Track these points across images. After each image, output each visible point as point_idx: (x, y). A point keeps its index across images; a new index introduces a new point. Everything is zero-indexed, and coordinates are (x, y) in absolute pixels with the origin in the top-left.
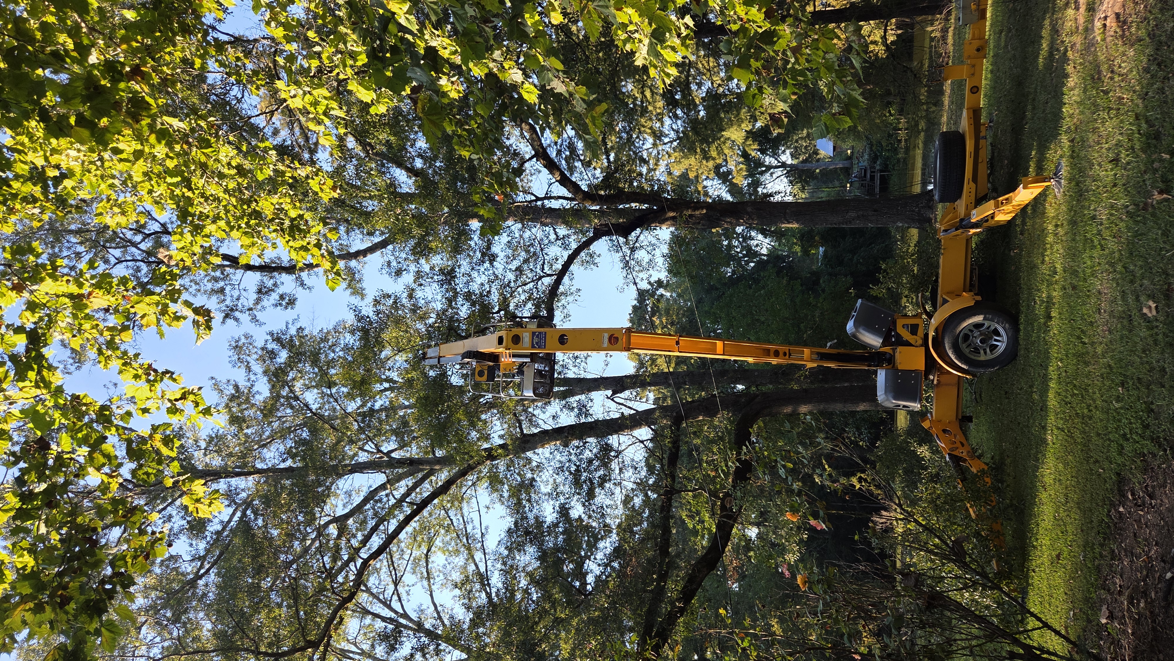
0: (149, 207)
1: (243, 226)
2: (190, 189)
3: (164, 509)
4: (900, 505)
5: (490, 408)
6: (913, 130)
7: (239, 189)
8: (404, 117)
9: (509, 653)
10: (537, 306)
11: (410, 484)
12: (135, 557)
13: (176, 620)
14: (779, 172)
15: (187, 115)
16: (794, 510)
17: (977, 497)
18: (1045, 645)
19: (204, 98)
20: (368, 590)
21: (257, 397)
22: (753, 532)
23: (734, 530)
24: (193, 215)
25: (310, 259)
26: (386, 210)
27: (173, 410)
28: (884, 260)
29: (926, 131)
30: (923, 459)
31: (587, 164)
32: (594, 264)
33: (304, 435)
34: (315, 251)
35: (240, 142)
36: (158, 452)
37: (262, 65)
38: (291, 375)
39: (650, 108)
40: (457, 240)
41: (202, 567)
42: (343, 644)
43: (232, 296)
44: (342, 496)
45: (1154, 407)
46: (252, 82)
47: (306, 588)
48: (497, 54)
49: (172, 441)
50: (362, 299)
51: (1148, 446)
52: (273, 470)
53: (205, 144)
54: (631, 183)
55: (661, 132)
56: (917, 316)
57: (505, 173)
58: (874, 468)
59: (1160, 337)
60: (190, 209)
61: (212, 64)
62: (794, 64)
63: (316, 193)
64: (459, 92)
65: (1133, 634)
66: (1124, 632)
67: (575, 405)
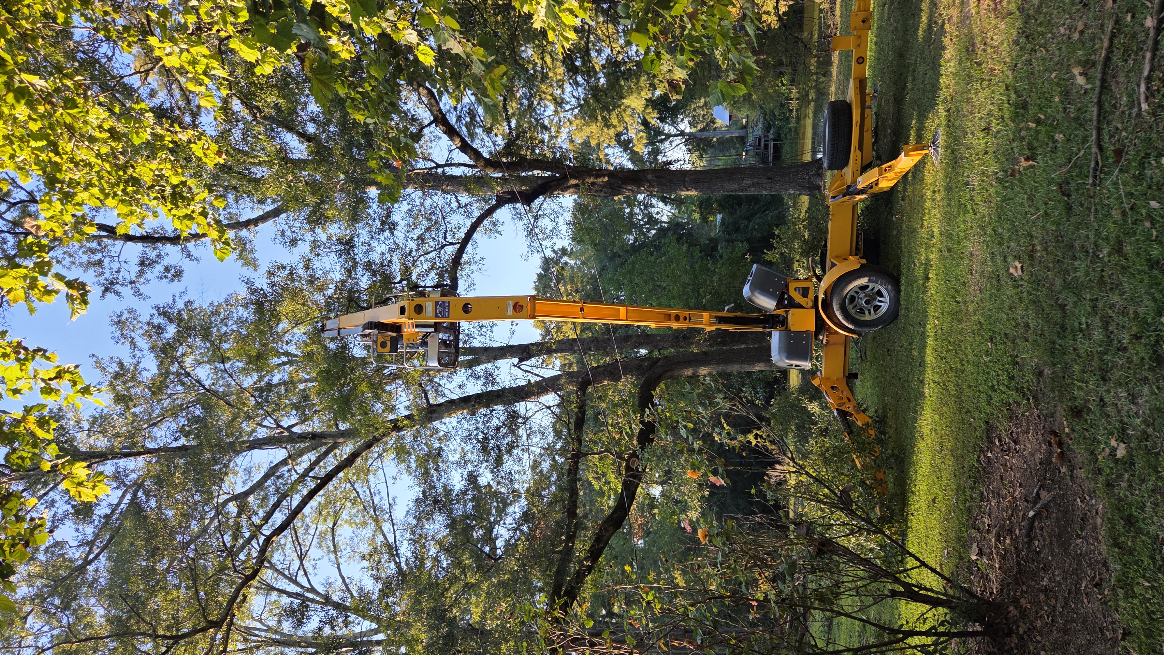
0: (13, 173)
1: (120, 193)
2: (57, 153)
3: (45, 494)
4: (792, 459)
5: (394, 379)
6: (804, 99)
7: (113, 153)
8: (294, 79)
9: (419, 621)
10: (441, 276)
11: (313, 458)
12: (13, 546)
13: (65, 607)
14: (678, 140)
15: (51, 74)
16: (695, 468)
17: (862, 448)
18: (922, 582)
19: (71, 56)
20: (272, 567)
21: (144, 374)
22: (656, 491)
23: (639, 490)
24: (62, 182)
25: (195, 229)
26: (277, 177)
27: (48, 390)
28: (777, 226)
29: (816, 101)
30: (813, 414)
31: (488, 131)
32: (498, 232)
33: (197, 412)
34: (201, 219)
35: (111, 103)
36: (33, 434)
37: (134, 21)
38: (181, 351)
39: (551, 74)
40: (355, 208)
41: (90, 552)
42: (247, 622)
43: (111, 269)
44: (241, 474)
45: (1018, 360)
46: (123, 39)
47: (206, 568)
48: (390, 14)
49: (48, 422)
50: (255, 270)
51: (1013, 396)
52: (165, 449)
53: (70, 104)
54: (533, 150)
55: (562, 99)
56: (807, 279)
57: (403, 139)
58: (769, 425)
59: (1025, 295)
60: (58, 175)
61: (77, 19)
62: (690, 30)
63: (200, 159)
64: (351, 52)
65: (1000, 568)
66: (992, 567)
67: (481, 374)
